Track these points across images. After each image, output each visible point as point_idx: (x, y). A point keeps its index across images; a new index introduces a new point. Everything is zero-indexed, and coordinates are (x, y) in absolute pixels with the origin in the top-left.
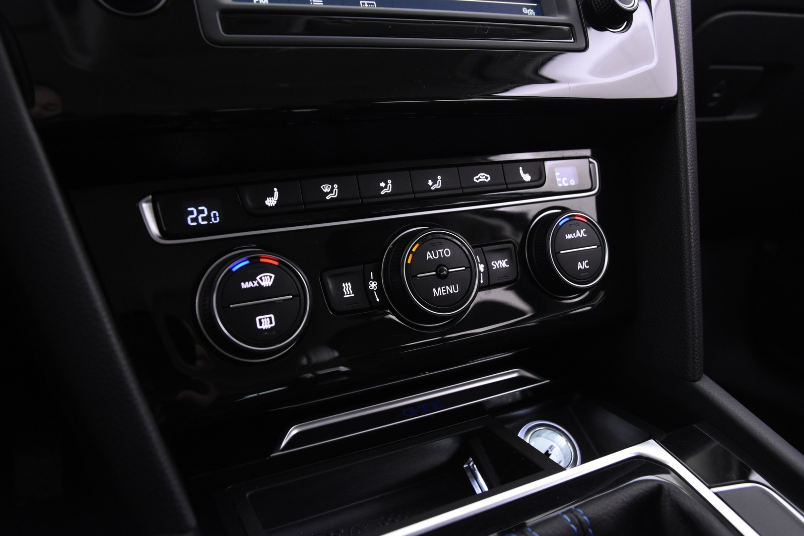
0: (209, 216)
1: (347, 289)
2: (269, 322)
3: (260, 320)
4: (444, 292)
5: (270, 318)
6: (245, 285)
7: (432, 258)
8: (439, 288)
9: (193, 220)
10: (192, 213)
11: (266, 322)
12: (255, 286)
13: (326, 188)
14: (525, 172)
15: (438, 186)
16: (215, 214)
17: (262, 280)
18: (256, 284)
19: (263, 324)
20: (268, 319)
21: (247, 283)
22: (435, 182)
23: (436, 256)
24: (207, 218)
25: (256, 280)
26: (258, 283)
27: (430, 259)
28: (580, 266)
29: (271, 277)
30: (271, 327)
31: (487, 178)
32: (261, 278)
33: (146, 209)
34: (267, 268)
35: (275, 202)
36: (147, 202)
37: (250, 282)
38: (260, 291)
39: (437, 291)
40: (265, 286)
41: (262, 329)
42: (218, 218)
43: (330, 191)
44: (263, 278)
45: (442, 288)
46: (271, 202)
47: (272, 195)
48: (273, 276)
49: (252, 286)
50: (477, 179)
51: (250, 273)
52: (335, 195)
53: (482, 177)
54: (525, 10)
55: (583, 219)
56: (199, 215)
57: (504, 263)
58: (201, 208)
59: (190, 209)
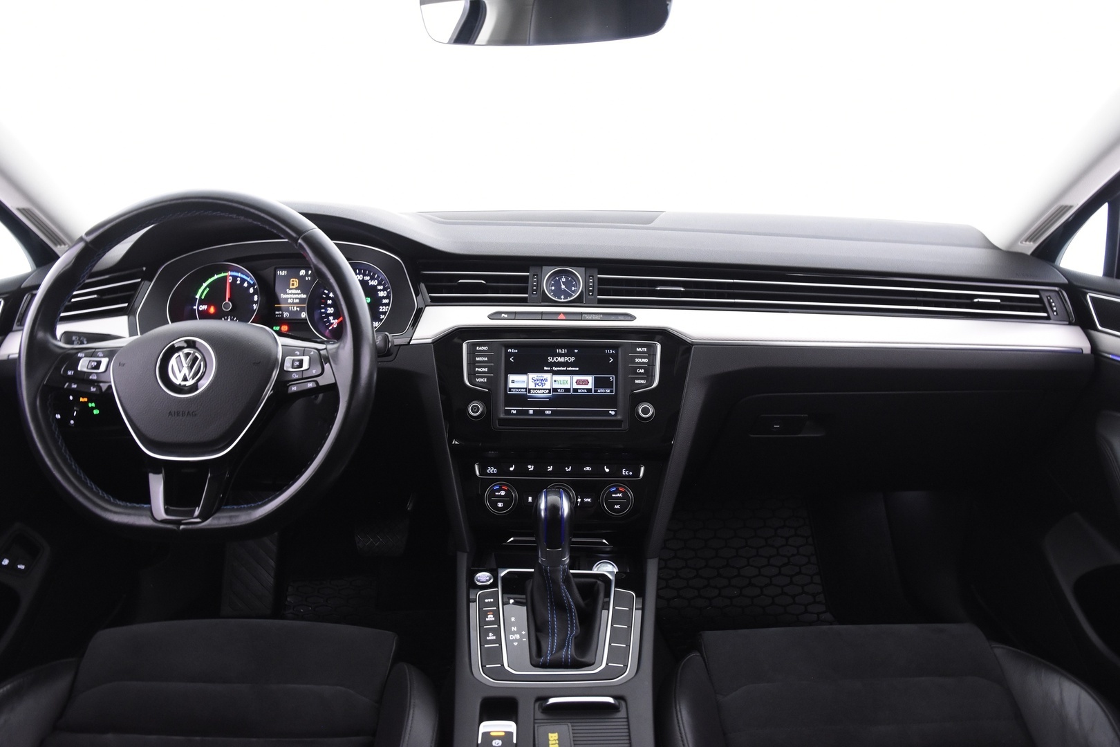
5: (502, 504)
6: (497, 494)
9: (489, 471)
11: (500, 505)
13: (529, 467)
15: (570, 470)
16: (495, 471)
17: (502, 493)
22: (568, 468)
24: (493, 471)
25: (500, 493)
28: (616, 507)
29: (504, 492)
30: (502, 507)
31: (590, 469)
33: (477, 467)
34: (504, 490)
36: (477, 464)
38: (500, 496)
41: (499, 507)
43: (531, 468)
46: (512, 469)
47: (512, 467)
50: (586, 469)
51: (498, 491)
52: (532, 469)
53: (588, 468)
54: (610, 412)
55: (622, 490)
56: (491, 470)
57: (589, 500)
58: (492, 468)
59: (489, 468)
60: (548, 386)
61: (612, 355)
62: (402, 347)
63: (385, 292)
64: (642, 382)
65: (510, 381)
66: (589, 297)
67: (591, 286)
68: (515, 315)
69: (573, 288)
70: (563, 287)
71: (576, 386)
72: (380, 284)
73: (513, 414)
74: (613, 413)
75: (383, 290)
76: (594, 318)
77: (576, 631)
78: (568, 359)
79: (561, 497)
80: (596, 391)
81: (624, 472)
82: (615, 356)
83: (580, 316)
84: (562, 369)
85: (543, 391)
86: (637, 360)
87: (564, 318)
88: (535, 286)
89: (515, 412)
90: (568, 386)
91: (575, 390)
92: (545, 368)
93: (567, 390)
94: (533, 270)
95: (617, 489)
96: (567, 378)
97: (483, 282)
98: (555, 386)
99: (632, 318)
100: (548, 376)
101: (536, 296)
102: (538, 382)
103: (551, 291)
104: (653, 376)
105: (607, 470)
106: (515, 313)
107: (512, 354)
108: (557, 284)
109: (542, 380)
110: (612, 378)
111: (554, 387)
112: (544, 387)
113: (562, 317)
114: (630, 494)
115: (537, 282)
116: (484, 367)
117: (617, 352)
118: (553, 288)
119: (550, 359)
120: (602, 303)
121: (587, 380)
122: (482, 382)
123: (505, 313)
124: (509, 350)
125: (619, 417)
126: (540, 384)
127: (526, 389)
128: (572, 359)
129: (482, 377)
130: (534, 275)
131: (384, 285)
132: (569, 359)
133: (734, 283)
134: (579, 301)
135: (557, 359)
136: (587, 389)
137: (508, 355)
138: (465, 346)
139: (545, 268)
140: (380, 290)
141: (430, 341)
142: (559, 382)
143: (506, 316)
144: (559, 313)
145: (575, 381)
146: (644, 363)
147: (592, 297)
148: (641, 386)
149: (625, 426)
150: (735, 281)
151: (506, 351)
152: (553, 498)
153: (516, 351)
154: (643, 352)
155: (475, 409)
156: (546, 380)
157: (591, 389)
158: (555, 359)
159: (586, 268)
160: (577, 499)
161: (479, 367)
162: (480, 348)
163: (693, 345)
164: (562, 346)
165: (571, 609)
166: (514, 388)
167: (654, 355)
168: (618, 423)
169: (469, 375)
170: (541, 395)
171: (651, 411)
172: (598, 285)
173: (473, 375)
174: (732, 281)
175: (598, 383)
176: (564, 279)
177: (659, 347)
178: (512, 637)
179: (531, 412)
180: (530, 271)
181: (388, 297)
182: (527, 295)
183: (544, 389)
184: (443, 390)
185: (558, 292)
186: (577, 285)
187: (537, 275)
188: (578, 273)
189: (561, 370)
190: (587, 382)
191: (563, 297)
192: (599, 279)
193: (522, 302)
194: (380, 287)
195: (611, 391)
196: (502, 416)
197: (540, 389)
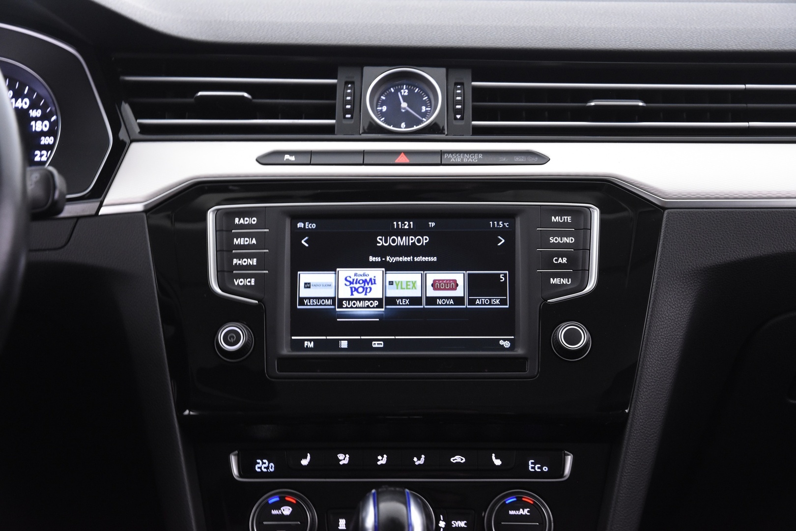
0: (268, 466)
6: (274, 512)
9: (259, 468)
10: (259, 463)
13: (341, 456)
14: (496, 458)
15: (422, 461)
16: (272, 466)
18: (280, 512)
22: (419, 459)
24: (267, 468)
25: (280, 509)
26: (282, 512)
31: (462, 460)
33: (233, 460)
35: (308, 463)
36: (235, 455)
37: (277, 511)
38: (282, 517)
42: (273, 468)
43: (344, 459)
46: (305, 462)
47: (306, 458)
49: (278, 513)
50: (454, 460)
51: (278, 506)
52: (346, 461)
53: (458, 459)
54: (501, 342)
55: (529, 501)
56: (263, 465)
57: (462, 524)
58: (265, 461)
59: (259, 461)
60: (376, 292)
61: (503, 232)
62: (80, 221)
63: (46, 122)
64: (565, 281)
65: (302, 285)
66: (455, 123)
67: (458, 103)
68: (310, 158)
69: (424, 109)
70: (404, 105)
71: (431, 293)
72: (33, 106)
73: (308, 349)
74: (507, 344)
75: (42, 118)
76: (465, 161)
78: (415, 240)
79: (407, 506)
80: (472, 302)
81: (532, 466)
82: (509, 234)
83: (440, 158)
84: (406, 259)
85: (368, 303)
86: (552, 240)
87: (407, 161)
88: (348, 102)
89: (311, 345)
90: (417, 293)
91: (432, 300)
92: (371, 259)
93: (414, 300)
94: (344, 74)
95: (519, 499)
96: (415, 277)
97: (246, 95)
98: (392, 293)
99: (543, 159)
100: (376, 273)
101: (352, 122)
102: (357, 286)
103: (381, 114)
104: (586, 270)
105: (498, 462)
106: (311, 153)
107: (304, 232)
108: (393, 102)
109: (365, 281)
110: (503, 274)
111: (388, 295)
112: (369, 296)
113: (402, 159)
114: (547, 512)
115: (353, 95)
116: (250, 256)
117: (512, 226)
118: (384, 108)
119: (381, 241)
120: (481, 134)
121: (455, 281)
122: (245, 286)
123: (291, 153)
124: (300, 225)
125: (520, 351)
126: (360, 290)
127: (333, 299)
128: (425, 240)
129: (245, 276)
130: (347, 83)
131: (43, 108)
132: (419, 241)
133: (746, 90)
134: (433, 131)
135: (394, 241)
136: (454, 298)
137: (297, 235)
138: (211, 217)
139: (367, 70)
140: (36, 119)
141: (139, 207)
142: (400, 286)
143: (293, 158)
144: (397, 153)
145: (429, 282)
146: (566, 245)
147: (462, 123)
148: (561, 290)
149: (532, 369)
150: (749, 86)
151: (293, 226)
152: (390, 506)
153: (314, 226)
154: (565, 224)
155: (231, 338)
156: (372, 281)
157: (463, 298)
158: (390, 240)
159: (448, 67)
160: (437, 523)
161: (240, 256)
162: (242, 221)
163: (664, 209)
164: (403, 215)
166: (309, 298)
167: (588, 229)
168: (517, 363)
169: (220, 271)
170: (362, 311)
171: (584, 338)
172: (473, 101)
173: (226, 272)
174: (742, 86)
175: (475, 286)
176: (405, 92)
177: (596, 214)
179: (344, 344)
180: (339, 76)
181: (51, 133)
182: (333, 121)
183: (369, 300)
184: (168, 316)
185: (395, 115)
186: (432, 104)
187: (352, 83)
188: (432, 77)
189: (403, 262)
190: (454, 285)
191: (403, 125)
192: (475, 89)
193: (325, 133)
194: (34, 113)
195: (503, 302)
196: (286, 351)
197: (360, 300)
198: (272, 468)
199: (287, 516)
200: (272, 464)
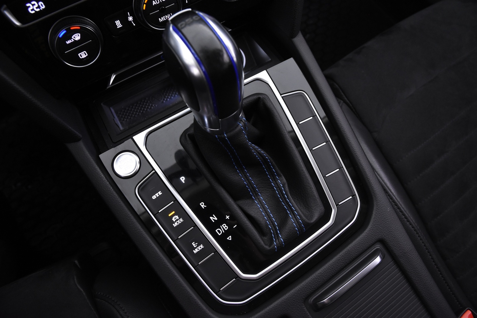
0: (39, 6)
1: (118, 24)
2: (85, 55)
3: (80, 55)
4: (165, 19)
5: (85, 53)
6: (68, 42)
7: (156, 4)
8: (162, 18)
9: (32, 10)
10: (29, 7)
11: (83, 55)
12: (72, 41)
17: (75, 38)
18: (73, 40)
19: (82, 56)
20: (84, 54)
21: (68, 41)
23: (158, 2)
25: (72, 38)
26: (74, 40)
27: (155, 4)
29: (78, 35)
30: (86, 56)
32: (74, 37)
34: (76, 32)
37: (70, 40)
38: (76, 42)
39: (161, 19)
40: (77, 40)
41: (83, 58)
42: (44, 6)
44: (75, 37)
45: (164, 17)
48: (79, 34)
49: (72, 42)
51: (68, 36)
56: (34, 7)
58: (33, 3)
59: (28, 5)
77: (282, 181)
165: (265, 160)
178: (220, 231)
198: (42, 6)
199: (79, 40)
200: (40, 3)
